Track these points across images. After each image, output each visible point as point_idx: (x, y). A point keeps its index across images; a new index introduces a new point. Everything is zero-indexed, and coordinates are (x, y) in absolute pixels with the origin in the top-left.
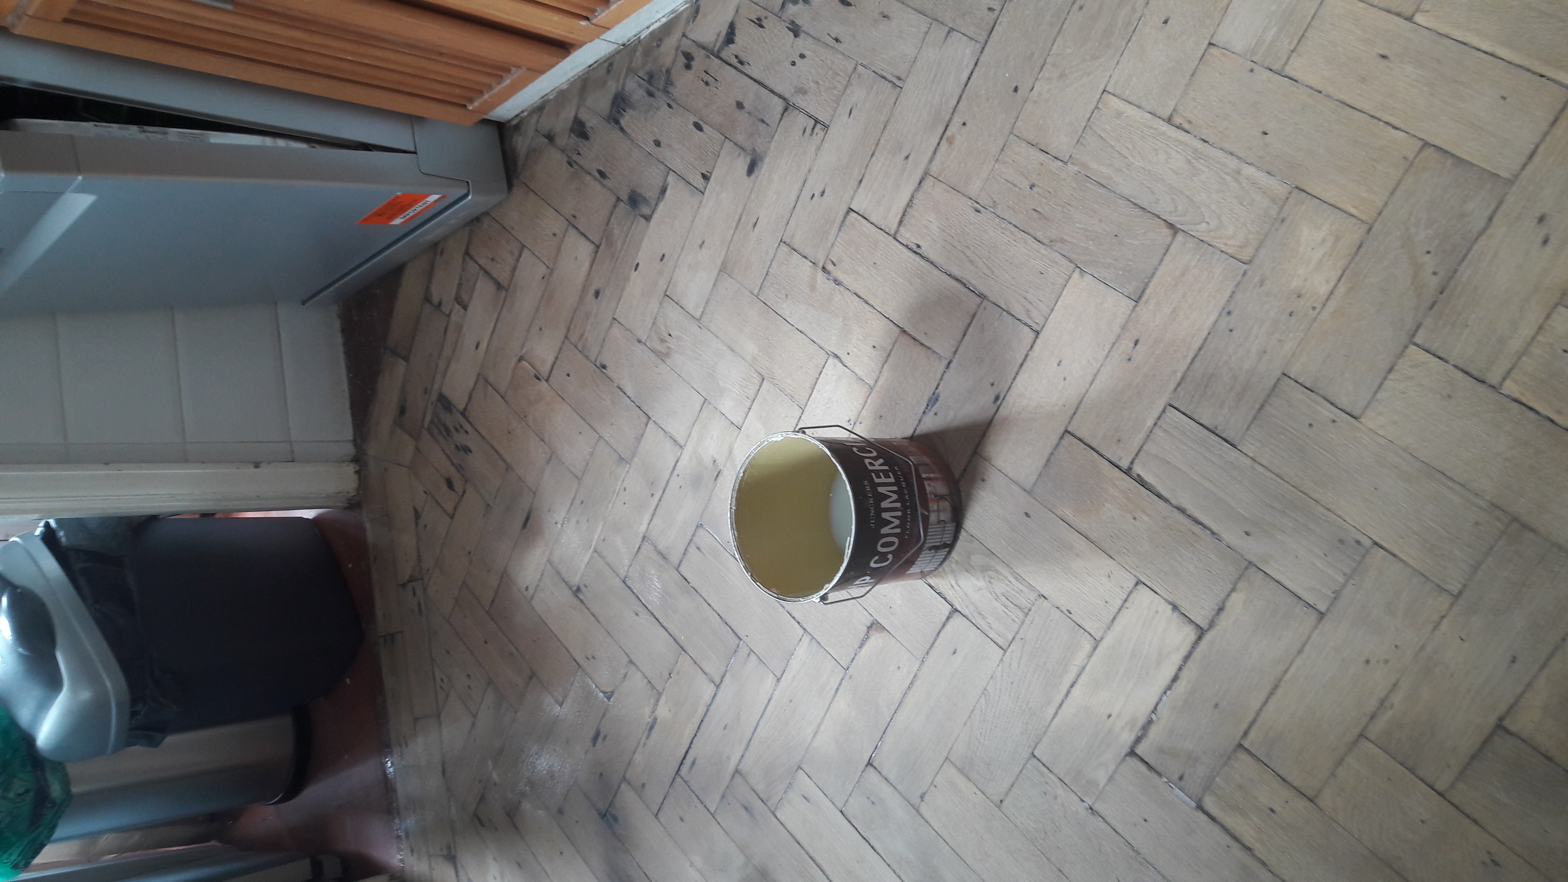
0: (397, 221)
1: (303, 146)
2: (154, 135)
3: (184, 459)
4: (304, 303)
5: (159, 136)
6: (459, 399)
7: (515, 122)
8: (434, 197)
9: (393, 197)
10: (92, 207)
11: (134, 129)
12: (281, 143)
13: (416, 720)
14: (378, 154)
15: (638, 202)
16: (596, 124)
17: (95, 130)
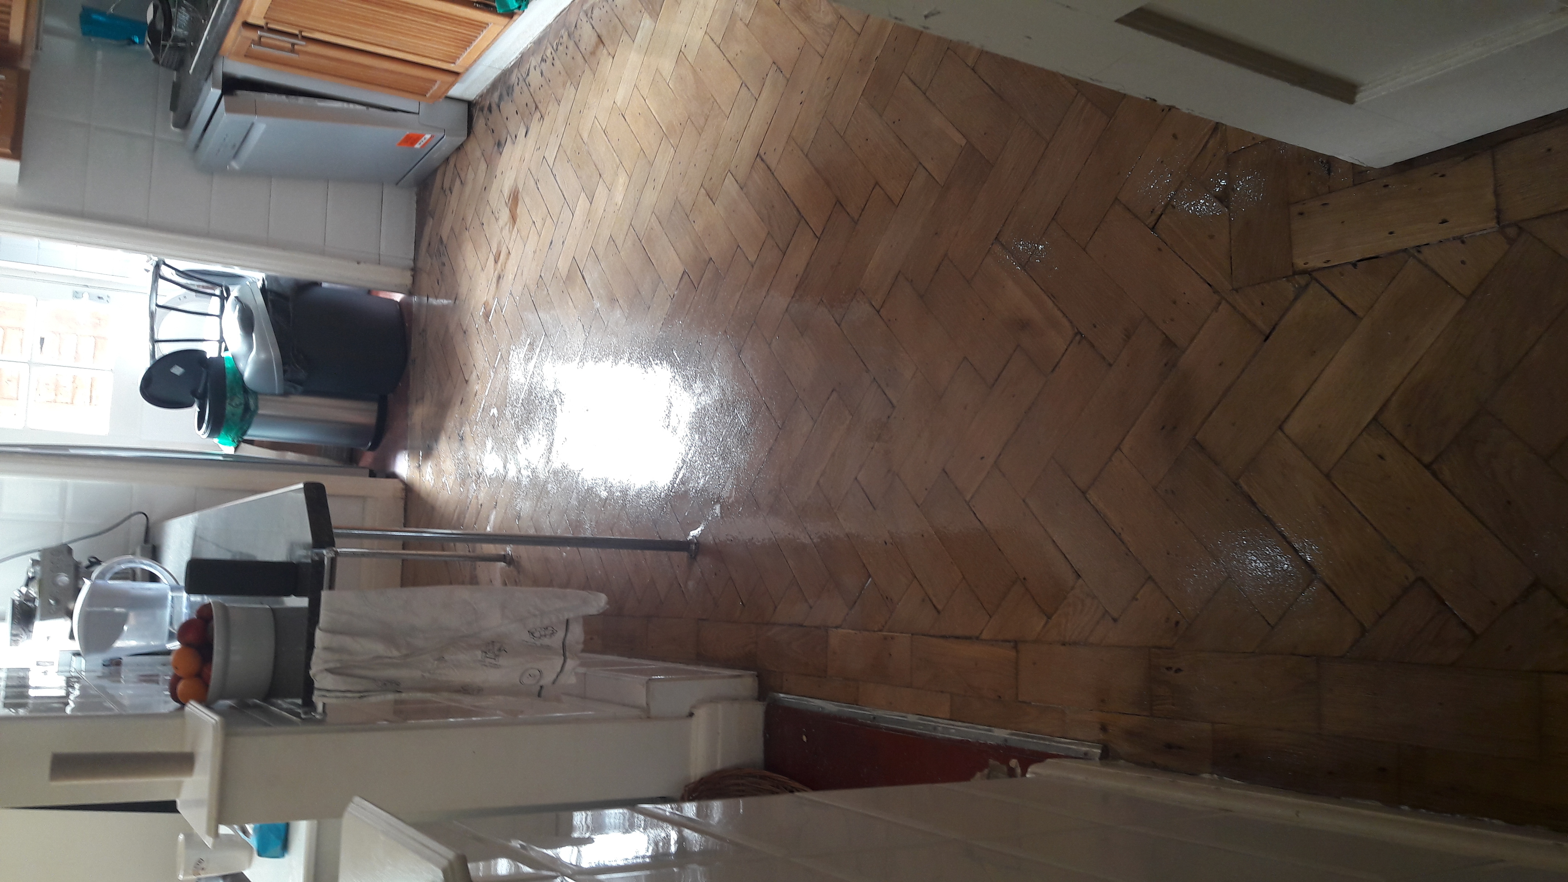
0: (417, 146)
1: (364, 108)
2: (293, 100)
3: (323, 253)
4: (396, 184)
5: (295, 101)
6: (445, 238)
7: (474, 102)
8: (428, 136)
9: (408, 135)
10: (267, 130)
11: (284, 97)
12: (351, 106)
14: (399, 114)
15: (500, 145)
16: (494, 106)
17: (267, 97)
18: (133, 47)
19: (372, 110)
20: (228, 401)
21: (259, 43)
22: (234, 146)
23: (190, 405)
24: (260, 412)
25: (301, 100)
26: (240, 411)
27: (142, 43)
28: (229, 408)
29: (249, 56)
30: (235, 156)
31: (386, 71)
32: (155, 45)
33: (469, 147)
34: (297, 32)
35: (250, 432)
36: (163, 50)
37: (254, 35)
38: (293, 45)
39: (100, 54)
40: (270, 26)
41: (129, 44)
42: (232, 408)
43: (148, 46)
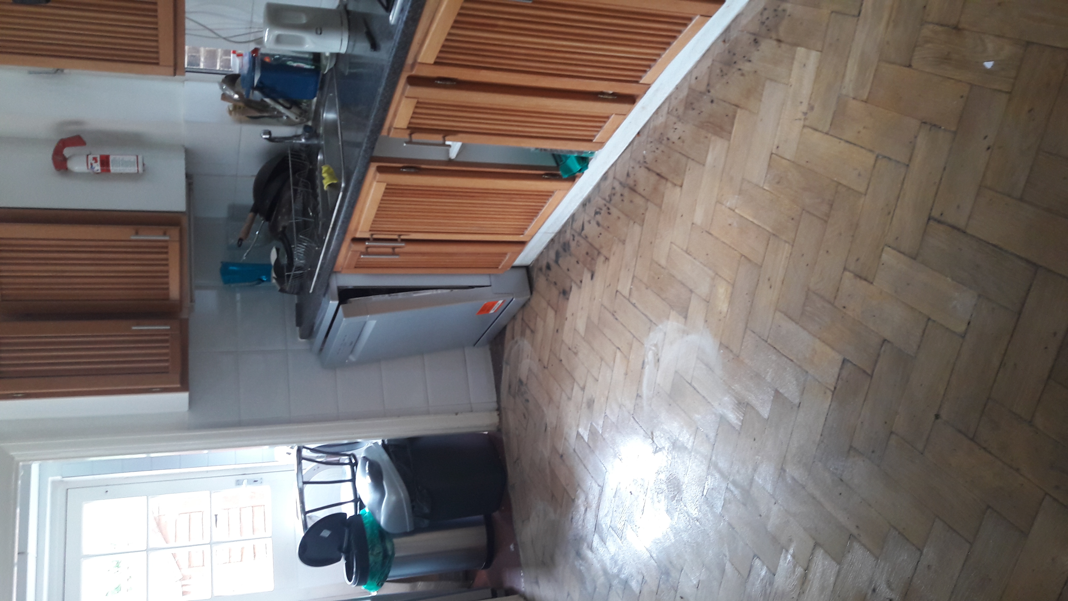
0: (492, 312)
1: (448, 291)
2: (394, 296)
3: (428, 413)
4: (474, 345)
5: (396, 297)
6: (524, 379)
7: (531, 265)
8: (500, 302)
9: (483, 305)
10: (376, 325)
11: (387, 296)
12: (439, 291)
13: (523, 521)
14: (476, 289)
15: (565, 293)
16: (552, 264)
17: (374, 298)
18: (262, 285)
19: (456, 291)
20: (370, 552)
21: (367, 253)
22: (351, 344)
23: (339, 560)
24: (396, 555)
25: (401, 295)
26: (380, 558)
27: (269, 280)
28: (371, 558)
29: (359, 266)
30: (352, 352)
31: (467, 254)
32: (281, 278)
33: (533, 302)
34: (396, 237)
35: (391, 574)
36: (288, 280)
37: (361, 247)
38: (394, 248)
39: (238, 296)
40: (375, 236)
41: (259, 283)
42: (374, 558)
43: (274, 281)
